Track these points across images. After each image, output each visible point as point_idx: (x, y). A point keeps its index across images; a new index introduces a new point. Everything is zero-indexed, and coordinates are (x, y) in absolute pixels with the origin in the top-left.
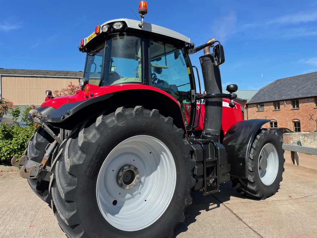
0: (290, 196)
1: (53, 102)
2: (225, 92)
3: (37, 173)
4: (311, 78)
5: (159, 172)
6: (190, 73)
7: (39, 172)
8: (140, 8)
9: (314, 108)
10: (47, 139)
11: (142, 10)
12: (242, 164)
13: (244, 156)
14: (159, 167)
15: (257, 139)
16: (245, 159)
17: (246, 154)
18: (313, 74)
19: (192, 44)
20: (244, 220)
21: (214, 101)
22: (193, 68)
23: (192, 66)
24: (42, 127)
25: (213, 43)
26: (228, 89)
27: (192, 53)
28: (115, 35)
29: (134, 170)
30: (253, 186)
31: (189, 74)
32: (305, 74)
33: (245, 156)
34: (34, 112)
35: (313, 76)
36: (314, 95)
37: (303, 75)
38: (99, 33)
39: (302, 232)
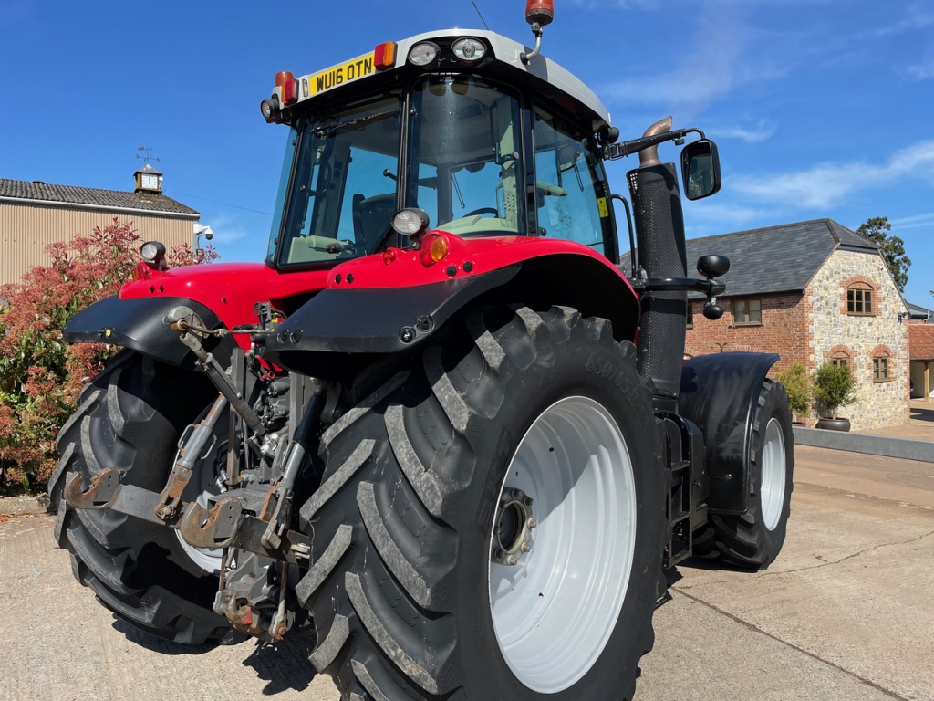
0: (817, 555)
1: (189, 284)
2: (694, 274)
3: (236, 525)
4: (721, 248)
5: (574, 506)
6: (607, 215)
7: (240, 523)
8: (533, 6)
9: (730, 327)
10: (159, 410)
11: (541, 12)
12: (733, 476)
13: (739, 455)
14: (573, 491)
15: (759, 405)
16: (741, 462)
17: (742, 448)
18: (725, 239)
19: (612, 132)
20: (764, 629)
21: (670, 298)
22: (614, 200)
23: (612, 193)
24: (206, 368)
25: (684, 134)
26: (703, 265)
27: (613, 154)
28: (440, 77)
29: (523, 503)
30: (751, 534)
31: (602, 219)
32: (705, 238)
33: (742, 452)
34: (185, 316)
35: (724, 243)
36: (731, 294)
37: (700, 239)
38: (394, 64)
39: (918, 646)
